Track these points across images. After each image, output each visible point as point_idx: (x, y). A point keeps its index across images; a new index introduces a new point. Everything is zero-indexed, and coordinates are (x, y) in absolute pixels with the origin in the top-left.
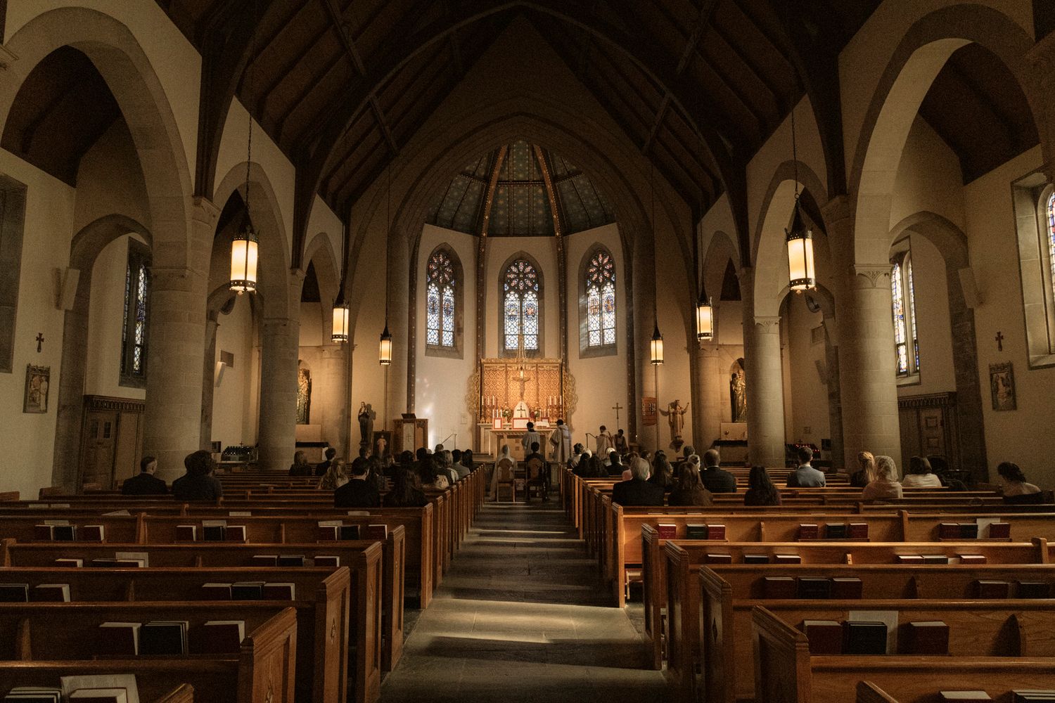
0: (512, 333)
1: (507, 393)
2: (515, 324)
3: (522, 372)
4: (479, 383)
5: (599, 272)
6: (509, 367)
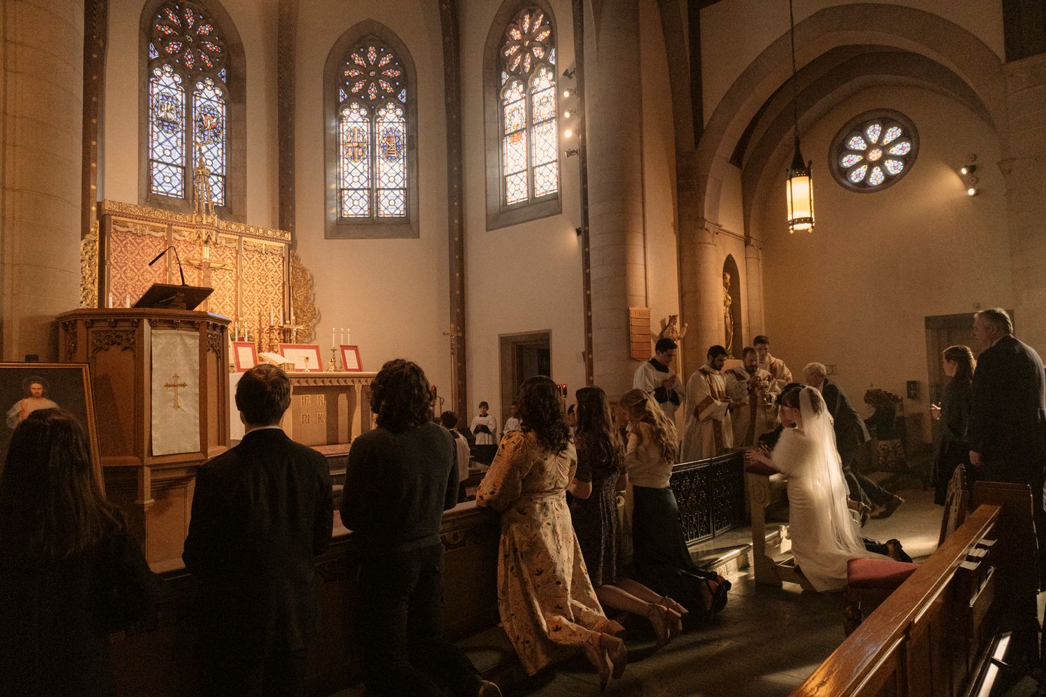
0: (168, 160)
2: (173, 140)
3: (206, 250)
4: (96, 258)
5: (369, 78)
6: (175, 231)
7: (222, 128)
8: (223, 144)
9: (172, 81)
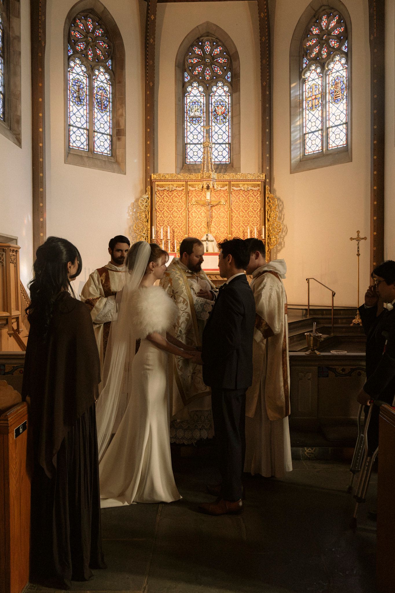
0: (195, 141)
1: (188, 222)
2: (199, 129)
3: (208, 194)
4: (149, 208)
5: (322, 41)
6: (190, 185)
7: (229, 112)
8: (229, 122)
9: (198, 91)
